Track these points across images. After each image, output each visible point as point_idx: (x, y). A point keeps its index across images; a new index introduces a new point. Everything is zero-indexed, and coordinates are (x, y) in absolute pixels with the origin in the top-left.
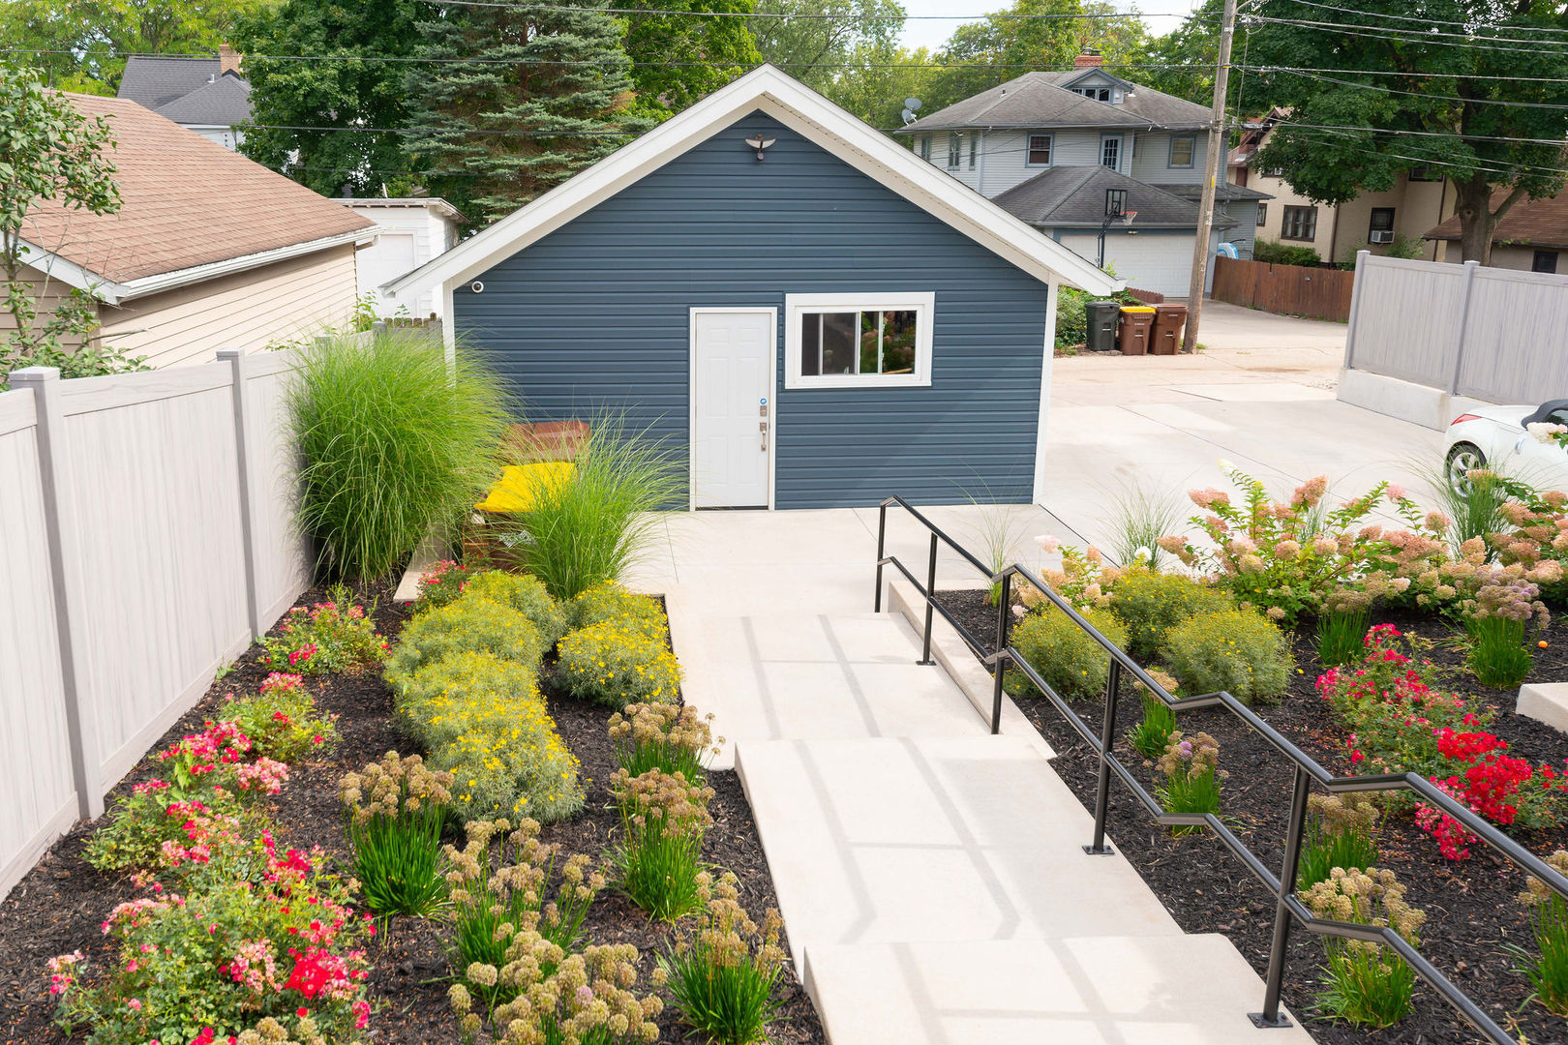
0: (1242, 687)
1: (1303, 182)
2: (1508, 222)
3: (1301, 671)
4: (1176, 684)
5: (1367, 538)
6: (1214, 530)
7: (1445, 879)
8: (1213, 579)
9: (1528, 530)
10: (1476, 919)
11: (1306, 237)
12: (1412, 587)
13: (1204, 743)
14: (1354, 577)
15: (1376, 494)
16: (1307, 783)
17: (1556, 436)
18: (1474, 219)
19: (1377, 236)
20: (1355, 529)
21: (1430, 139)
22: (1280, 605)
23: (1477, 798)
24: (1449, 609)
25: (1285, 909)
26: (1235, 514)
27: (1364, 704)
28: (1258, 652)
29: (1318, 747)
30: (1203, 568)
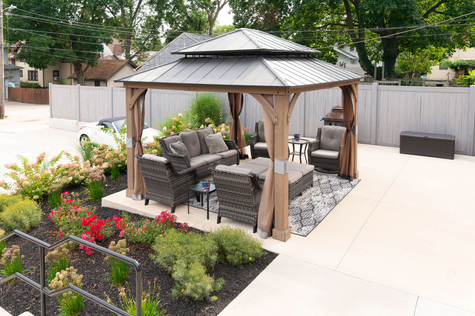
0: (27, 225)
1: (32, 63)
2: (88, 73)
3: (44, 214)
4: (4, 232)
5: (59, 168)
6: (13, 176)
7: (89, 262)
8: (15, 192)
9: (99, 155)
10: (97, 270)
11: (35, 80)
12: (73, 179)
13: (15, 249)
14: (57, 181)
15: (61, 154)
16: (44, 250)
17: (102, 129)
18: (79, 73)
19: (55, 78)
20: (55, 166)
21: (65, 51)
22: (37, 195)
23: (94, 235)
24: (83, 182)
25: (43, 293)
26: (20, 169)
27: (62, 218)
28: (30, 212)
29: (52, 236)
30: (11, 189)
